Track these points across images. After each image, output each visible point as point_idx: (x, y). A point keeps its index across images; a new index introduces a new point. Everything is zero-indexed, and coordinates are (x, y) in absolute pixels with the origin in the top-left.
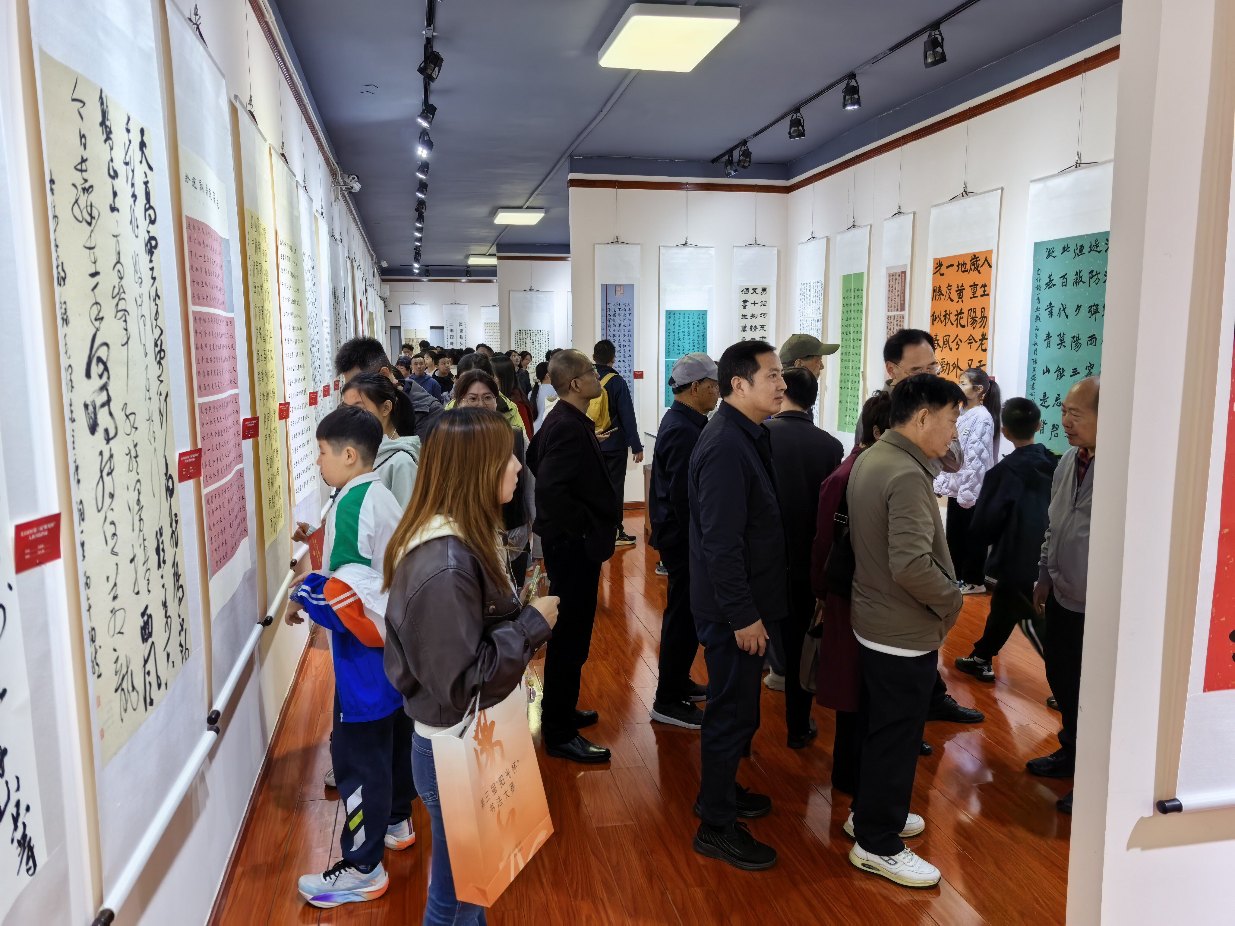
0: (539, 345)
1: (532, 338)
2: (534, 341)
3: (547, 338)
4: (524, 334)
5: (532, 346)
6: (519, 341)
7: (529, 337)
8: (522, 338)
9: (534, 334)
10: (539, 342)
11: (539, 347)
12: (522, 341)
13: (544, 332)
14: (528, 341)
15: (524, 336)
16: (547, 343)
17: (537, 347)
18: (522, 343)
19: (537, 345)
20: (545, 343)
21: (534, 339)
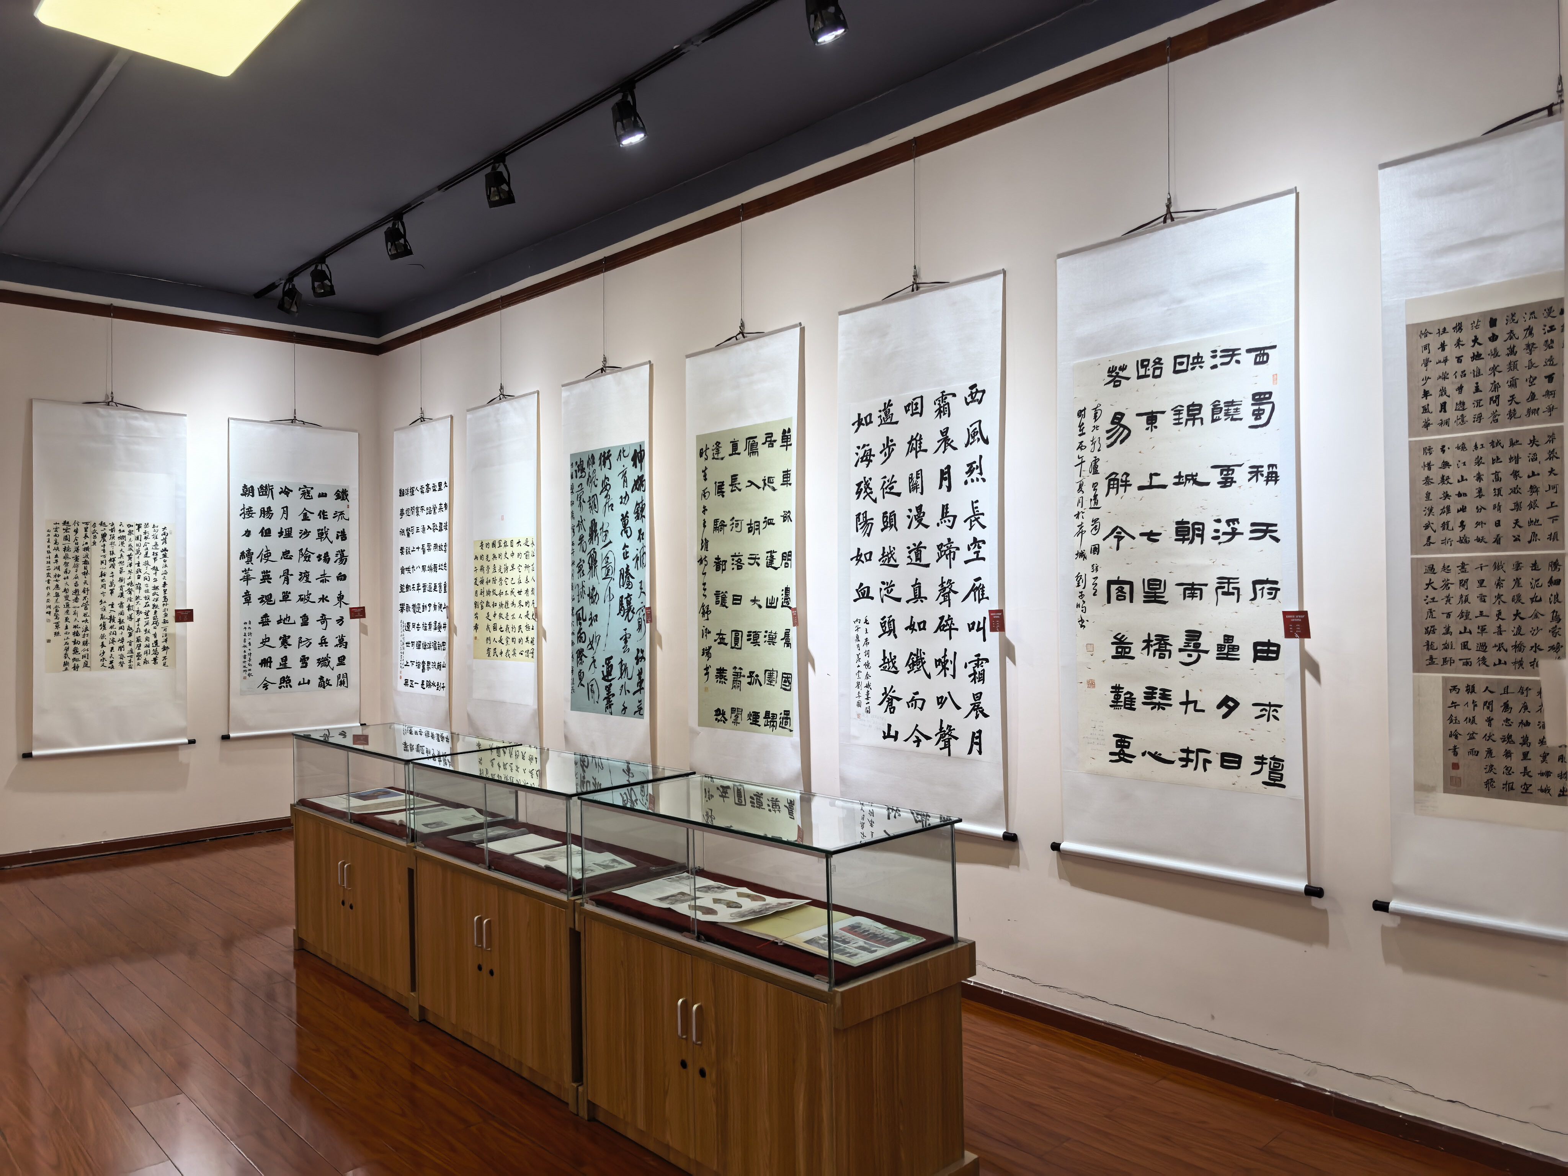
0: (134, 568)
1: (108, 548)
2: (117, 555)
3: (161, 547)
4: (81, 533)
5: (108, 571)
6: (61, 554)
7: (99, 544)
8: (72, 546)
9: (117, 534)
10: (135, 560)
11: (134, 576)
12: (71, 554)
13: (150, 530)
14: (96, 554)
15: (81, 541)
16: (160, 563)
17: (125, 575)
18: (72, 562)
19: (126, 569)
20: (152, 563)
21: (117, 549)
